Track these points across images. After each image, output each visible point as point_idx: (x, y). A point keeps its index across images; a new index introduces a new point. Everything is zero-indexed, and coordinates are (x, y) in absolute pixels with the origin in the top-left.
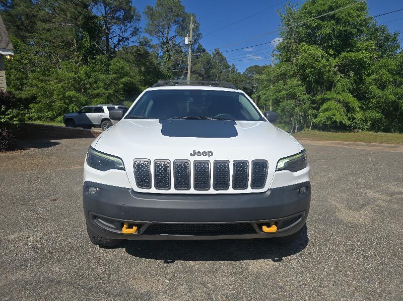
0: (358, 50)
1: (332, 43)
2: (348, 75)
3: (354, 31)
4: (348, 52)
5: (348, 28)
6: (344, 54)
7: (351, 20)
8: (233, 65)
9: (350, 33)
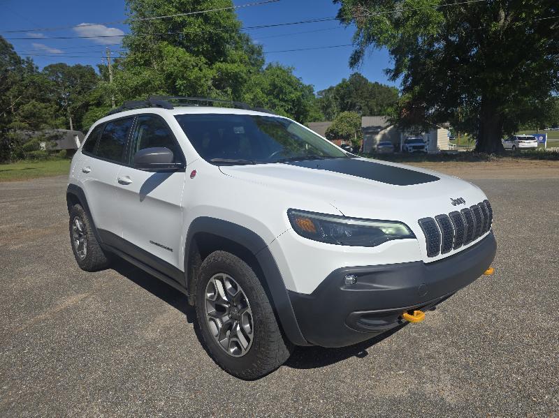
0: (233, 62)
1: (203, 48)
2: (226, 92)
3: (226, 36)
4: (221, 62)
5: (219, 31)
6: (218, 64)
7: (222, 22)
8: (28, 58)
9: (222, 38)
